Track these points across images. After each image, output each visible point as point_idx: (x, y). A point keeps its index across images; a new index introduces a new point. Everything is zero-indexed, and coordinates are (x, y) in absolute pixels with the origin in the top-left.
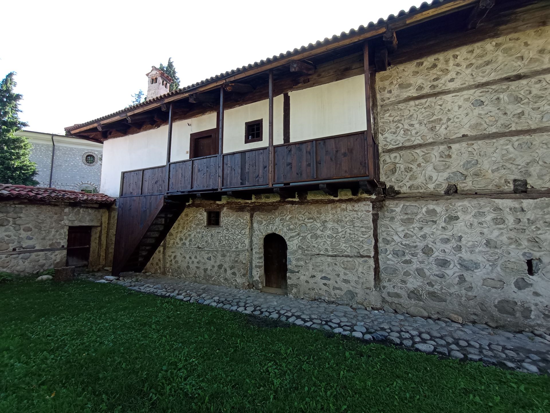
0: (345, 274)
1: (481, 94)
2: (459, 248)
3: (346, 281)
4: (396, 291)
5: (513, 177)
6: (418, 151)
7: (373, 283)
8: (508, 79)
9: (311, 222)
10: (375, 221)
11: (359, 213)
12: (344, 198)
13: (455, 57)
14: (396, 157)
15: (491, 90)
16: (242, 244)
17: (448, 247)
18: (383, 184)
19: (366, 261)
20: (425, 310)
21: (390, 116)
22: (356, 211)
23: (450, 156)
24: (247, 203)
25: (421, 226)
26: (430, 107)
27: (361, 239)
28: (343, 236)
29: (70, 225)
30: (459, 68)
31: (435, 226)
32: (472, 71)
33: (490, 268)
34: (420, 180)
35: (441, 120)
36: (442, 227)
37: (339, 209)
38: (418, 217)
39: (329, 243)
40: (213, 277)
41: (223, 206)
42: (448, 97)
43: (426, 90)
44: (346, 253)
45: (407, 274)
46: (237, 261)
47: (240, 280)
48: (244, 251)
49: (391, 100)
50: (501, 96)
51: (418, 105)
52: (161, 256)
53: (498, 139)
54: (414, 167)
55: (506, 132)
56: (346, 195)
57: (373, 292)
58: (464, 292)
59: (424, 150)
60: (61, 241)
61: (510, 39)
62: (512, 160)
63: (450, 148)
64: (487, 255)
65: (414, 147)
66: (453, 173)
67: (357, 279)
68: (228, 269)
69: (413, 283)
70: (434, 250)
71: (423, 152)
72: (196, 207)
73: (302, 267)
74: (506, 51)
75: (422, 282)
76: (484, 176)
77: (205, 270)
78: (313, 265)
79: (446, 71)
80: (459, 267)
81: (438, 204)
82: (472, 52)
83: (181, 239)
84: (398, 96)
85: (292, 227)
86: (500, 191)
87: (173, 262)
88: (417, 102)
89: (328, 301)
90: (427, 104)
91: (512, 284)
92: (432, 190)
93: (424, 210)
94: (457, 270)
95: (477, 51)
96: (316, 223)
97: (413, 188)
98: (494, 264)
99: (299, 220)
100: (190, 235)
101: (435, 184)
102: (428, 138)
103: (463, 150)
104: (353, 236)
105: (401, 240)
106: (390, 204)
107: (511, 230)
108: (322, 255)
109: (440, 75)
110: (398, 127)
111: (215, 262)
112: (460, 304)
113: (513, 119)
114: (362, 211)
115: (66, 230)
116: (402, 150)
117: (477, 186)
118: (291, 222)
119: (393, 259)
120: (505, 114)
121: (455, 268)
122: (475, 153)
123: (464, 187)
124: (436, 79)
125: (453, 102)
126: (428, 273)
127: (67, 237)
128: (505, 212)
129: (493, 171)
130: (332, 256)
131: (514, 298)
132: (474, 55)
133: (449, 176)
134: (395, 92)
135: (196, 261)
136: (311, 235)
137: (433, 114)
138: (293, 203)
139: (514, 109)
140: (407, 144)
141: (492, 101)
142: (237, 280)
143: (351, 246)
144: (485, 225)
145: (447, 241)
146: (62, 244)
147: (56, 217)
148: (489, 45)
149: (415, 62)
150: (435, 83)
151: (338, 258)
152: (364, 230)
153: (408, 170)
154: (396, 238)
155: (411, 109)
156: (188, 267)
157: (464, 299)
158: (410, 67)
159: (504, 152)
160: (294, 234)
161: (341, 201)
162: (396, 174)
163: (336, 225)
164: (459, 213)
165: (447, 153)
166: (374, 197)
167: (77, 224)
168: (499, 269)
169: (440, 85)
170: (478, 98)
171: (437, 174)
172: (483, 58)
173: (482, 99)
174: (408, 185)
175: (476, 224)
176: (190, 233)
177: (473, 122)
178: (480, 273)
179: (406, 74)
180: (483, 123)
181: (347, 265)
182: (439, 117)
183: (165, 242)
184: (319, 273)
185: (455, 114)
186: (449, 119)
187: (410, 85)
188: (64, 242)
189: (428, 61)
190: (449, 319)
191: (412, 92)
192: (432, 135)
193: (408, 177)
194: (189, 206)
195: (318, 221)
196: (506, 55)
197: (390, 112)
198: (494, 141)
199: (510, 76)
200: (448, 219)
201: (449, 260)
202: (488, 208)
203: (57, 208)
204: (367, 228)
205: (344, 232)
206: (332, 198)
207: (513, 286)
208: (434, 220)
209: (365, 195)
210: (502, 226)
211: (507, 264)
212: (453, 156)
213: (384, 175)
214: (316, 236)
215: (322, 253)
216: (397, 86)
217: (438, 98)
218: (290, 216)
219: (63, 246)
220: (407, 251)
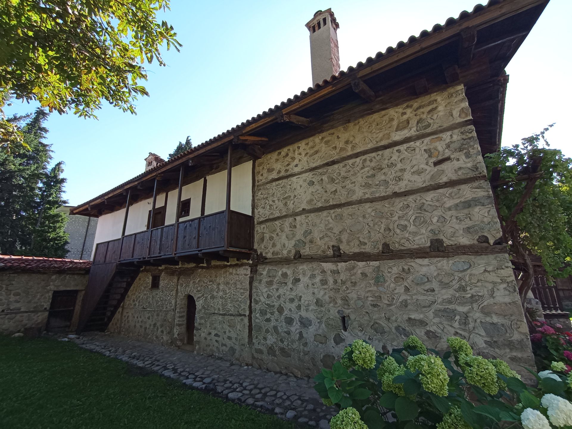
0: (230, 332)
1: (312, 176)
2: (299, 307)
3: (230, 338)
4: (260, 347)
5: (332, 244)
6: (277, 222)
7: (247, 340)
8: (328, 164)
9: (211, 285)
10: (251, 283)
11: (240, 277)
12: (234, 263)
13: (299, 148)
14: (264, 228)
15: (318, 173)
16: (170, 304)
17: (293, 306)
18: (256, 251)
19: (242, 320)
20: (278, 365)
21: (261, 194)
22: (238, 274)
23: (295, 227)
24: (176, 268)
25: (278, 287)
26: (284, 186)
27: (240, 299)
28: (229, 297)
29: (56, 289)
30: (300, 156)
31: (286, 288)
32: (308, 158)
33: (318, 325)
34: (278, 248)
35: (290, 197)
36: (290, 288)
37: (228, 273)
38: (276, 279)
39: (220, 303)
40: (149, 335)
41: (162, 271)
42: (294, 179)
43: (283, 174)
44: (231, 312)
45: (267, 331)
46: (165, 320)
47: (165, 338)
48: (170, 310)
49: (262, 181)
50: (323, 178)
51: (278, 185)
52: (120, 317)
53: (323, 212)
54: (274, 236)
55: (327, 206)
56: (234, 261)
57: (246, 349)
58: (302, 347)
59: (280, 221)
60: (44, 304)
61: (329, 134)
62: (331, 229)
63: (295, 219)
64: (317, 313)
65: (275, 219)
66: (298, 241)
67: (236, 336)
68: (159, 327)
69: (271, 340)
70: (284, 309)
71: (280, 223)
72: (147, 272)
73: (203, 324)
74: (327, 143)
75: (276, 339)
76: (315, 243)
77: (146, 328)
78: (210, 323)
79: (293, 159)
80: (299, 324)
81: (288, 268)
82: (307, 144)
83: (134, 301)
84: (267, 178)
85: (199, 288)
86: (325, 256)
87: (126, 321)
88: (277, 183)
89: (218, 357)
90: (283, 184)
91: (332, 339)
92: (286, 255)
93: (280, 273)
94: (298, 327)
95: (311, 144)
96: (213, 286)
97: (274, 254)
98: (321, 321)
99: (204, 282)
100: (139, 297)
101: (287, 250)
102: (283, 212)
103: (303, 221)
104: (235, 297)
105: (265, 300)
106: (260, 268)
107: (331, 290)
108: (216, 313)
109: (290, 162)
110: (266, 203)
111: (152, 321)
112: (299, 359)
113: (331, 196)
114: (242, 275)
115: (51, 294)
116: (268, 222)
117: (312, 252)
118: (199, 284)
119: (260, 318)
120: (326, 191)
121: (297, 325)
122: (309, 223)
123: (304, 253)
124: (288, 165)
125: (297, 183)
126: (280, 331)
127: (50, 301)
128: (328, 274)
129: (320, 239)
130: (222, 315)
131: (332, 353)
132: (309, 146)
133: (296, 243)
134: (265, 175)
135: (140, 320)
136: (210, 295)
137: (286, 192)
138: (203, 268)
139: (331, 187)
140: (271, 217)
141: (318, 182)
142: (164, 337)
143: (234, 306)
144: (315, 286)
145: (292, 300)
146: (45, 307)
147: (43, 283)
148: (317, 139)
149: (277, 153)
150: (287, 168)
151: (226, 317)
152: (242, 291)
153: (271, 238)
154: (262, 298)
155: (274, 188)
156: (135, 326)
157: (302, 354)
158: (274, 156)
159: (327, 223)
160: (200, 295)
161: (231, 266)
162: (264, 242)
163: (225, 287)
164: (300, 276)
165: (293, 224)
166: (251, 262)
167: (62, 288)
168: (323, 325)
169: (290, 169)
170: (311, 179)
171: (288, 241)
172: (314, 149)
173: (314, 180)
174: (271, 251)
175: (310, 285)
176: (140, 295)
177: (308, 198)
178: (312, 329)
179: (272, 161)
180: (314, 199)
181: (231, 323)
182: (289, 195)
183: (124, 303)
184: (213, 331)
185: (298, 192)
186: (295, 196)
187: (273, 170)
188: (47, 305)
189: (284, 151)
190: (293, 373)
191: (274, 175)
192: (285, 209)
193: (271, 245)
194: (143, 271)
195: (215, 284)
196: (327, 146)
197: (262, 191)
198: (320, 213)
199: (328, 162)
200: (294, 281)
201: (293, 318)
202: (317, 271)
203: (45, 276)
204: (244, 289)
205: (230, 293)
206: (226, 263)
207: (332, 341)
208: (286, 281)
209: (245, 261)
210: (325, 287)
211: (329, 321)
212: (298, 226)
213: (256, 244)
214: (213, 297)
215: (216, 312)
216: (266, 170)
217: (289, 179)
218: (199, 279)
219: (46, 309)
220: (268, 310)
